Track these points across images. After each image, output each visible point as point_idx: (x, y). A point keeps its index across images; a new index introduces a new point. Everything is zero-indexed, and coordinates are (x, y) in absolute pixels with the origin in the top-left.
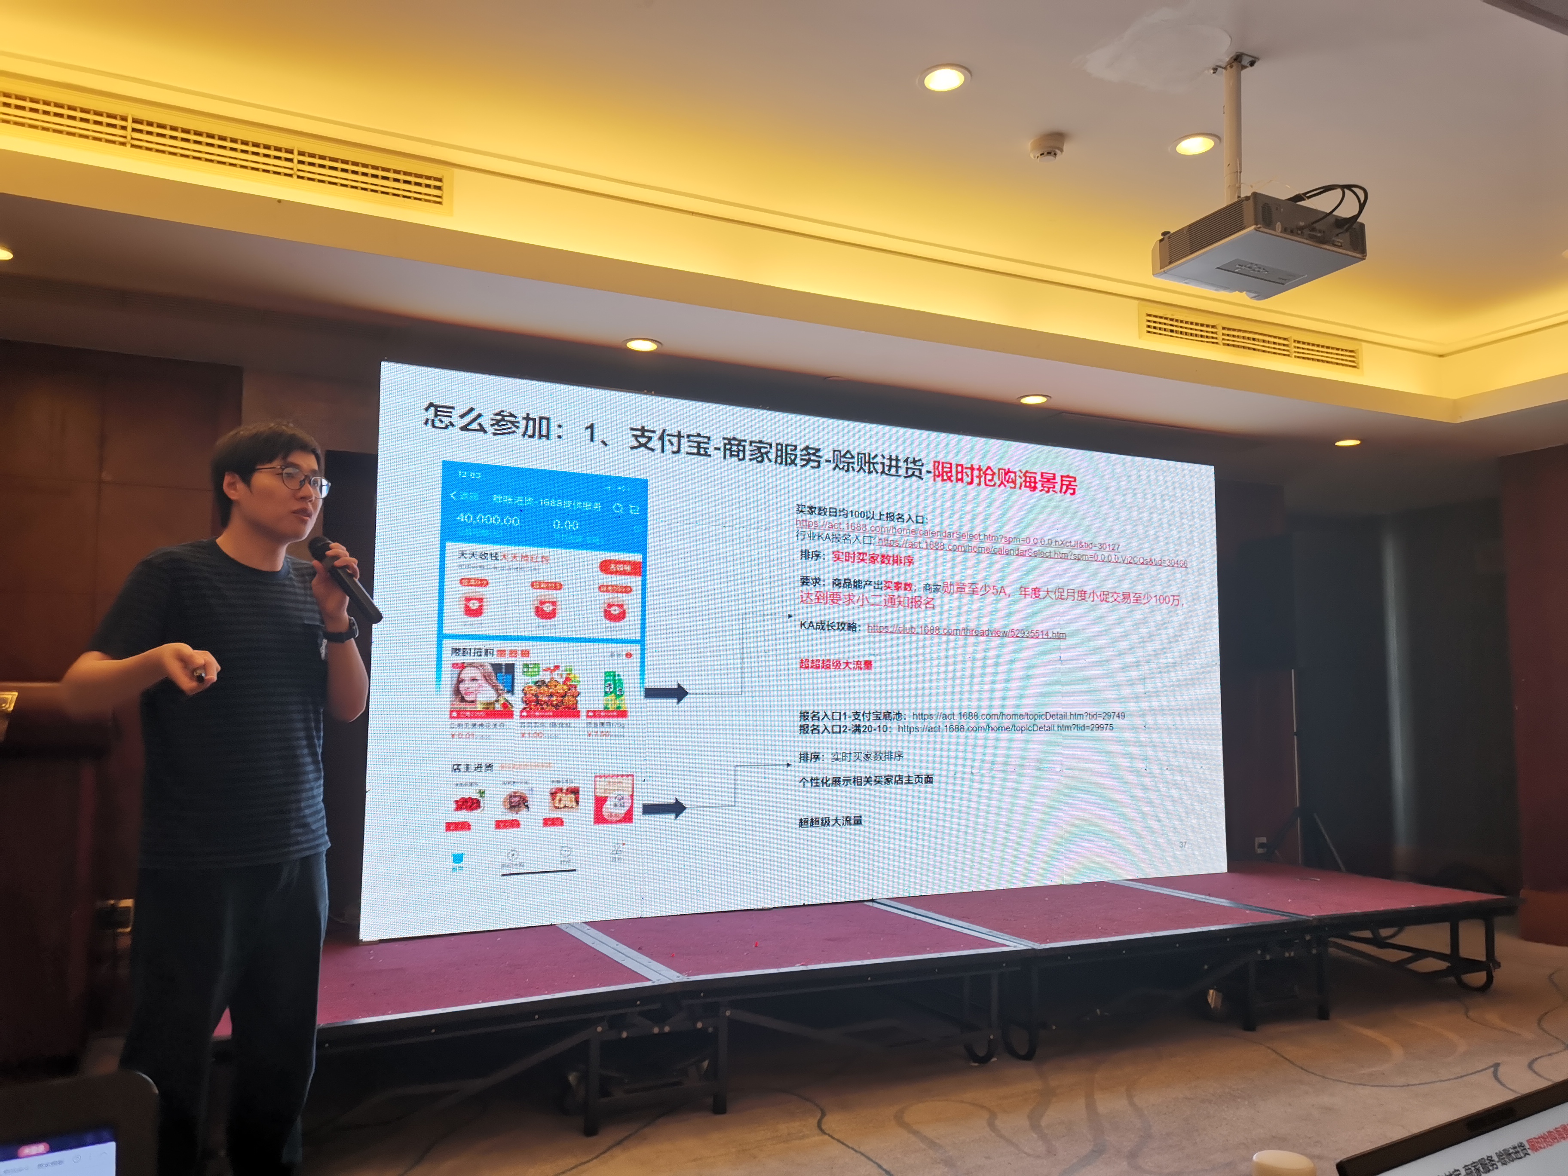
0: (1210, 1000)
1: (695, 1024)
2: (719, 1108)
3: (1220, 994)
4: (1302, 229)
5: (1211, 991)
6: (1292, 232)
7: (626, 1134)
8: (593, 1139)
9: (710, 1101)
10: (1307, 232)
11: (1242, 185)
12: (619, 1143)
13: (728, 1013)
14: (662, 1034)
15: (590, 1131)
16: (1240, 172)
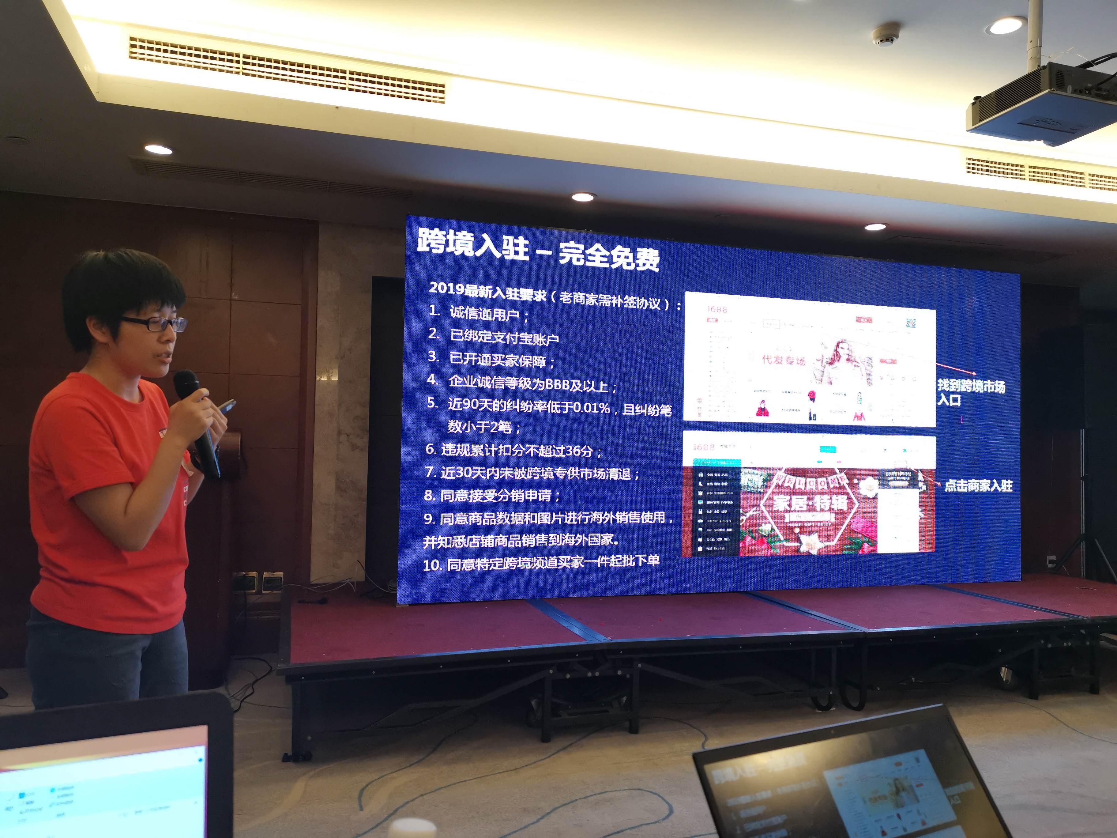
0: (1002, 675)
1: (616, 672)
2: (634, 730)
3: (1011, 672)
4: (1090, 89)
5: (1003, 669)
6: (1081, 92)
7: (570, 743)
8: (546, 745)
9: (627, 724)
10: (1094, 92)
11: (1042, 57)
12: (565, 748)
13: (640, 666)
14: (594, 677)
15: (545, 739)
16: (1041, 47)
